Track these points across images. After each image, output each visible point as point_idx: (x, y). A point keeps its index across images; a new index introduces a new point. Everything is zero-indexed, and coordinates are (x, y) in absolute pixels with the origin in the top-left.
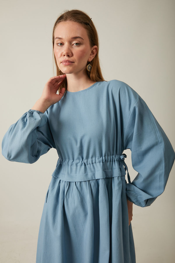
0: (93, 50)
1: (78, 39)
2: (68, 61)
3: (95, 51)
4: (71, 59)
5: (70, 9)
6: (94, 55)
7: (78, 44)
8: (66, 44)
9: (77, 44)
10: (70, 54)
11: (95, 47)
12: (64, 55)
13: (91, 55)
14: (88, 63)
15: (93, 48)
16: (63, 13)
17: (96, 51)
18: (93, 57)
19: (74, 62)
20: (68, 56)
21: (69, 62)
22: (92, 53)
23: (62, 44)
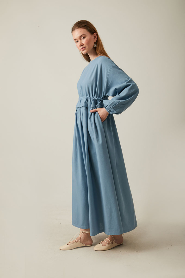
1: (83, 36)
4: (84, 46)
5: (75, 23)
8: (79, 40)
9: (83, 38)
10: (82, 44)
11: (95, 33)
12: (80, 46)
13: (95, 38)
16: (72, 27)
19: (86, 47)
20: (82, 46)
21: (83, 48)
22: (95, 37)
23: (78, 41)
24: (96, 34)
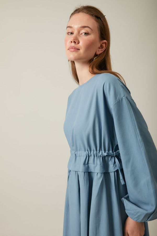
0: (103, 45)
1: (87, 29)
2: (74, 48)
3: (104, 45)
4: (77, 46)
6: (103, 49)
7: (86, 34)
8: (76, 32)
10: (77, 41)
11: (105, 41)
12: (72, 42)
13: (99, 48)
14: (96, 55)
15: (102, 42)
17: (105, 47)
18: (102, 50)
19: (79, 50)
20: (75, 42)
22: (101, 47)
23: (72, 33)
24: (105, 43)
